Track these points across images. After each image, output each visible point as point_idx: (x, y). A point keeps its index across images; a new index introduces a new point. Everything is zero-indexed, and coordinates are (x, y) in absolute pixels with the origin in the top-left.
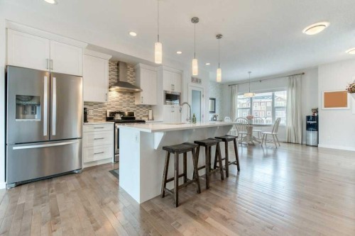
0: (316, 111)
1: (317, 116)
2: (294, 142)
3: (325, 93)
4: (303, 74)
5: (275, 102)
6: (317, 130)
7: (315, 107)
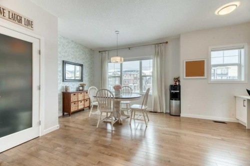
0: (177, 80)
1: (179, 86)
2: (159, 111)
3: (186, 62)
4: (167, 43)
5: (143, 71)
6: (180, 100)
7: (176, 76)
